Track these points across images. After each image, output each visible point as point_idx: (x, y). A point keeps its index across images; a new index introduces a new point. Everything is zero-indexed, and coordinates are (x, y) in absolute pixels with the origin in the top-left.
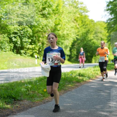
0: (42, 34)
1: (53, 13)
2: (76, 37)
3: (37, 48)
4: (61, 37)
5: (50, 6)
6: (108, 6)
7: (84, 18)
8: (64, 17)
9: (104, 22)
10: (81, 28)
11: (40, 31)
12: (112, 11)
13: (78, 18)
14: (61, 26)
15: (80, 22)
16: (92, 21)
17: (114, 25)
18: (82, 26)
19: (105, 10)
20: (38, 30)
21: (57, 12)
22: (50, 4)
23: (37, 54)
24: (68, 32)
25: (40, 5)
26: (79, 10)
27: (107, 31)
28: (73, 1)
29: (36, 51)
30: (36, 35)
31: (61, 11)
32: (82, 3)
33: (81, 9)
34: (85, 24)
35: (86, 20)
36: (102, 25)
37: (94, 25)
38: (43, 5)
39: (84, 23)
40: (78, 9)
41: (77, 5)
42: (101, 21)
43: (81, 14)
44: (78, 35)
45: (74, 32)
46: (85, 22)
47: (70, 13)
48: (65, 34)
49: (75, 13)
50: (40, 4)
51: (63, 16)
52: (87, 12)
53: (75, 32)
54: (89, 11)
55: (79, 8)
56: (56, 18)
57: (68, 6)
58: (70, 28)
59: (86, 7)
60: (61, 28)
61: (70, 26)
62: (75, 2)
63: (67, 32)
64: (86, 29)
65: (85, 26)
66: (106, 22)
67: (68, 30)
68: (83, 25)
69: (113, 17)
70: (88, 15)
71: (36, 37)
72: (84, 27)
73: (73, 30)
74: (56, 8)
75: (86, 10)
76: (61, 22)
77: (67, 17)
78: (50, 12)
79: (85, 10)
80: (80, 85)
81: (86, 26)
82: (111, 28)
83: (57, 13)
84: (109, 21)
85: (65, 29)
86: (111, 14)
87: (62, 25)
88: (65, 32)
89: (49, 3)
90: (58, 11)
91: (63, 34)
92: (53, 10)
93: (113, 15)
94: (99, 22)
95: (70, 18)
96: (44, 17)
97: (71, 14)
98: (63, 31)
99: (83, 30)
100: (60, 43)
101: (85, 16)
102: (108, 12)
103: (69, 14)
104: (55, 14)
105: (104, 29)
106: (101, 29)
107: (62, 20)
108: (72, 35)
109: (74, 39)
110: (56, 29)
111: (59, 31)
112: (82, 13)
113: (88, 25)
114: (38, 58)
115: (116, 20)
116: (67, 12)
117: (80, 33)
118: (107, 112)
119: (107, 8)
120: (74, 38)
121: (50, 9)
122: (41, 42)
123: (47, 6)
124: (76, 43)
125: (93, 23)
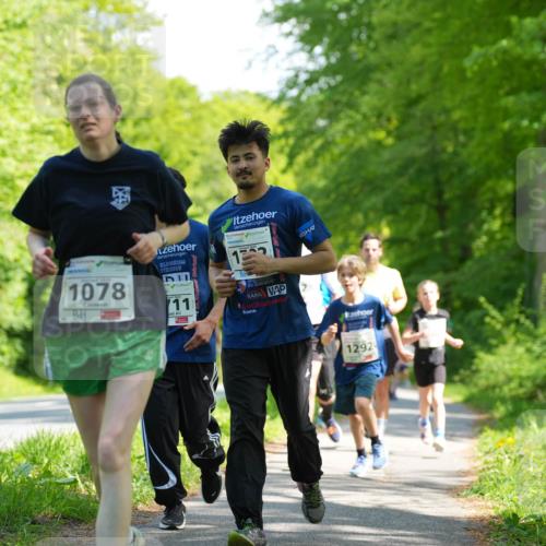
9: (261, 97)
12: (313, 26)
16: (183, 91)
17: (333, 117)
19: (266, 15)
24: (11, 166)
37: (197, 120)
42: (246, 93)
47: (23, 25)
54: (160, 23)
58: (24, 137)
61: (25, 119)
65: (136, 124)
66: (275, 95)
67: (9, 151)
69: (322, 61)
75: (136, 14)
79: (128, 12)
81: (144, 127)
82: (312, 142)
84: (294, 92)
86: (308, 40)
93: (318, 50)
94: (227, 95)
95: (24, 67)
97: (31, 38)
102: (287, 26)
103: (15, 34)
113: (157, 121)
115: (342, 83)
125: (186, 103)
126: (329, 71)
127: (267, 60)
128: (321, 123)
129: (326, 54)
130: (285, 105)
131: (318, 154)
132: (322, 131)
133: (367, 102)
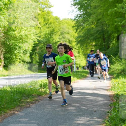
1: (5, 7)
2: (37, 39)
4: (17, 39)
7: (47, 15)
9: (71, 19)
10: (43, 28)
12: (80, 6)
13: (39, 14)
15: (41, 20)
16: (57, 19)
17: (84, 23)
18: (44, 24)
19: (72, 4)
24: (27, 33)
27: (75, 31)
33: (42, 3)
34: (48, 23)
35: (49, 17)
36: (70, 24)
37: (60, 24)
40: (38, 4)
42: (68, 19)
43: (42, 10)
44: (40, 37)
45: (34, 32)
46: (48, 20)
48: (22, 35)
52: (50, 8)
53: (36, 32)
54: (53, 7)
55: (40, 2)
58: (29, 28)
59: (49, 1)
60: (17, 28)
63: (25, 32)
64: (49, 29)
66: (74, 19)
68: (46, 24)
69: (82, 13)
70: (51, 11)
72: (47, 26)
73: (33, 30)
75: (49, 5)
79: (47, 5)
80: (41, 99)
81: (50, 25)
82: (80, 27)
84: (77, 18)
85: (22, 28)
86: (79, 9)
88: (23, 33)
91: (20, 36)
92: (5, 4)
93: (81, 11)
94: (65, 19)
98: (20, 31)
99: (46, 30)
100: (17, 47)
101: (48, 13)
102: (76, 7)
104: (8, 9)
105: (72, 29)
106: (68, 28)
108: (32, 36)
109: (35, 42)
110: (10, 29)
111: (14, 31)
112: (43, 8)
113: (52, 24)
115: (86, 16)
117: (43, 34)
120: (34, 40)
124: (38, 47)
125: (57, 21)
126: (83, 14)
127: (72, 12)
128: (82, 24)
129: (83, 12)
130: (75, 21)
131: (82, 29)
132: (82, 25)
133: (90, 20)
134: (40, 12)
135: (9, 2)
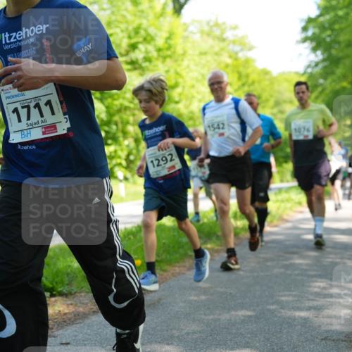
0: (134, 115)
1: (159, 56)
3: (123, 154)
5: (148, 38)
6: (305, 29)
7: (244, 66)
8: (188, 66)
9: (297, 73)
11: (126, 108)
13: (227, 66)
14: (183, 90)
16: (266, 73)
18: (239, 86)
20: (121, 105)
21: (169, 53)
22: (149, 34)
23: (123, 170)
25: (123, 37)
26: (228, 45)
28: (212, 24)
29: (119, 161)
30: (116, 118)
31: (179, 50)
32: (235, 28)
33: (234, 42)
34: (247, 82)
37: (272, 83)
38: (130, 37)
39: (244, 80)
40: (226, 44)
41: (222, 33)
43: (234, 56)
46: (247, 76)
47: (205, 53)
49: (217, 54)
50: (121, 35)
51: (185, 63)
52: (251, 49)
55: (230, 41)
56: (166, 69)
57: (199, 35)
60: (182, 96)
62: (217, 25)
65: (249, 86)
66: (302, 72)
68: (243, 85)
69: (321, 57)
71: (116, 124)
74: (166, 42)
75: (247, 46)
76: (180, 80)
77: (197, 65)
78: (150, 55)
79: (244, 45)
82: (317, 89)
83: (170, 56)
84: (309, 70)
85: (193, 97)
86: (314, 49)
87: (184, 87)
88: (195, 107)
89: (146, 30)
90: (172, 50)
91: (189, 113)
92: (159, 50)
93: (319, 53)
94: (284, 73)
95: (206, 68)
96: (135, 69)
97: (209, 58)
98: (188, 103)
101: (247, 62)
102: (306, 45)
103: (203, 57)
104: (165, 58)
107: (184, 73)
111: (177, 103)
112: (236, 53)
113: (256, 85)
114: (126, 179)
116: (197, 52)
118: (309, 309)
119: (303, 35)
121: (150, 48)
122: (133, 137)
123: (141, 39)
125: (268, 77)
126: (324, 60)
128: (321, 81)
129: (323, 54)
131: (321, 92)
132: (321, 85)
133: (339, 71)
134: (229, 61)
135: (166, 46)
